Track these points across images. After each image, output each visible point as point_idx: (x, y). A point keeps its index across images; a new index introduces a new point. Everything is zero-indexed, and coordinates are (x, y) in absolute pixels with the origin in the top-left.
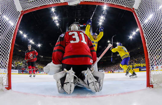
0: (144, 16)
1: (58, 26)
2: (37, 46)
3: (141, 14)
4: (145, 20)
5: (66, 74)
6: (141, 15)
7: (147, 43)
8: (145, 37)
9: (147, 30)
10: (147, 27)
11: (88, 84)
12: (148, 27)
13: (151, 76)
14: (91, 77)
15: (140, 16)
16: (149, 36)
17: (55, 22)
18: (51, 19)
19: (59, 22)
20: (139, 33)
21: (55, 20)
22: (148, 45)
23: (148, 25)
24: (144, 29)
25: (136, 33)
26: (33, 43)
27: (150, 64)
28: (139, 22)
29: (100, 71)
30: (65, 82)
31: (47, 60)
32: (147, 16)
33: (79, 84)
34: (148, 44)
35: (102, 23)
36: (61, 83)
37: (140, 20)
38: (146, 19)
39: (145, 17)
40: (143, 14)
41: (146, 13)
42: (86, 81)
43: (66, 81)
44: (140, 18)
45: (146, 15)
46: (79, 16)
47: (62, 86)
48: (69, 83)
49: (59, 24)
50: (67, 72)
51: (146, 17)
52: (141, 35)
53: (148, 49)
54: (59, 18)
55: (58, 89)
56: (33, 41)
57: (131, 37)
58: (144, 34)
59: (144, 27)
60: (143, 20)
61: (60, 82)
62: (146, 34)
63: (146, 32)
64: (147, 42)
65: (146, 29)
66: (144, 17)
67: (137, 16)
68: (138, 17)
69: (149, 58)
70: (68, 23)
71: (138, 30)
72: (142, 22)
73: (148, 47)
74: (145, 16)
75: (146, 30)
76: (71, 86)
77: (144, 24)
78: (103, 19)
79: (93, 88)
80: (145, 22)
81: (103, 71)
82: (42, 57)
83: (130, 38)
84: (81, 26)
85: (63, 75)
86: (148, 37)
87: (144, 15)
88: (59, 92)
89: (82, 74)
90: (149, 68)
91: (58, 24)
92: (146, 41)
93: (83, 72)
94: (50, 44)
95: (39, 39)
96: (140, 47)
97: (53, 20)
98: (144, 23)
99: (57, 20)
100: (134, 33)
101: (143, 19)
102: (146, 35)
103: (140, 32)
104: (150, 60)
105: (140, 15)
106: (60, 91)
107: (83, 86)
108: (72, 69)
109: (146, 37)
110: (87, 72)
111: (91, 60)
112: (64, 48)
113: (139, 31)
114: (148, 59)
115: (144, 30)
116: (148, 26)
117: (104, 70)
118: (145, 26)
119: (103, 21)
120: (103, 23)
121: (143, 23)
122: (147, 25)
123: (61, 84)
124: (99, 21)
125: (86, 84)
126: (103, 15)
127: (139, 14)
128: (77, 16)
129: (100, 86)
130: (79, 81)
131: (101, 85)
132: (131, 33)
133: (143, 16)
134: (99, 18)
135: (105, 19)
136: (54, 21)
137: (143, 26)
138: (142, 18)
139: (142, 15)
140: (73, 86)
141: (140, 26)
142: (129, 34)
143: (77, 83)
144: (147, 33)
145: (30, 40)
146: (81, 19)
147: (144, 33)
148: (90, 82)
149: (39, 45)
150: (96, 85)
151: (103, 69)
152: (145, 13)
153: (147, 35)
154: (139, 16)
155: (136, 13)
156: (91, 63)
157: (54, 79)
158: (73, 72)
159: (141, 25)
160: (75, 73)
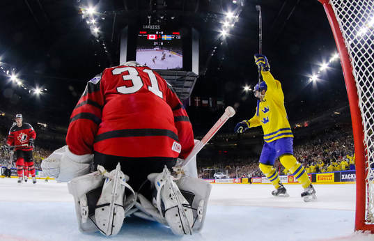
0: (356, 16)
1: (97, 35)
2: (32, 92)
3: (346, 9)
4: (357, 29)
5: (104, 180)
6: (347, 13)
7: (360, 98)
8: (356, 79)
9: (363, 59)
10: (363, 51)
11: (164, 212)
12: (367, 51)
13: (371, 198)
14: (172, 193)
15: (344, 16)
16: (367, 78)
17: (88, 22)
18: (77, 13)
19: (100, 22)
20: (337, 66)
21: (87, 18)
22: (365, 104)
23: (366, 42)
24: (353, 54)
25: (331, 65)
26: (20, 83)
27: (368, 161)
28: (340, 34)
29: (218, 176)
30: (99, 204)
31: (57, 137)
32: (366, 15)
33: (139, 211)
34: (364, 100)
35: (228, 30)
36: (88, 204)
37: (345, 28)
38: (360, 24)
39: (360, 20)
40: (352, 8)
41: (364, 8)
42: (157, 201)
43: (101, 201)
44: (344, 20)
45: (362, 12)
46: (159, 7)
47: (92, 213)
48: (108, 204)
49: (101, 30)
50: (107, 174)
51: (363, 20)
52: (345, 73)
53: (364, 115)
54: (101, 10)
55: (81, 221)
56: (21, 78)
57: (314, 78)
58: (354, 71)
59: (356, 50)
60: (351, 29)
61: (84, 202)
62: (360, 69)
63: (360, 64)
64: (362, 94)
65: (359, 55)
66: (357, 20)
67: (336, 14)
68: (338, 19)
69: (367, 143)
70: (127, 28)
71: (335, 57)
72: (348, 33)
73: (365, 110)
74: (359, 16)
75: (359, 59)
76: (114, 214)
77: (356, 41)
78: (234, 20)
79: (176, 222)
80: (359, 34)
81: (224, 178)
82: (45, 125)
83: (311, 80)
84: (165, 37)
85: (96, 183)
86: (364, 79)
87: (356, 12)
88: (83, 229)
89: (149, 182)
90: (364, 174)
91: (96, 31)
92: (359, 92)
93: (151, 177)
94: (71, 88)
95: (36, 72)
96: (341, 109)
97: (83, 17)
98: (355, 37)
99: (95, 17)
100: (324, 66)
101: (354, 24)
102: (361, 74)
103: (343, 64)
104: (369, 151)
105: (344, 13)
106: (85, 227)
107: (151, 216)
108: (119, 166)
109: (359, 79)
110: (164, 177)
111: (175, 143)
112: (101, 108)
113: (339, 61)
114: (363, 147)
115: (353, 59)
116: (366, 47)
117: (230, 173)
118: (359, 46)
119: (233, 25)
120: (231, 32)
121: (352, 37)
122: (363, 42)
123: (87, 209)
124: (219, 25)
125: (159, 212)
126: (234, 7)
127: (340, 9)
128: (154, 8)
129: (196, 217)
130: (138, 201)
131: (200, 216)
132: (314, 65)
133: (353, 16)
134: (221, 16)
135: (237, 21)
136: (84, 20)
137: (352, 45)
138: (350, 20)
139: (350, 12)
140: (121, 215)
141: (343, 44)
142: (309, 68)
143: (134, 207)
144: (363, 68)
145: (10, 73)
146: (168, 17)
147: (354, 68)
148: (168, 205)
149: (38, 91)
150: (184, 216)
151: (227, 171)
152: (358, 8)
153: (364, 73)
154: (341, 17)
155: (334, 8)
156: (175, 152)
157: (70, 192)
158: (123, 176)
159: (346, 41)
160: (128, 178)
